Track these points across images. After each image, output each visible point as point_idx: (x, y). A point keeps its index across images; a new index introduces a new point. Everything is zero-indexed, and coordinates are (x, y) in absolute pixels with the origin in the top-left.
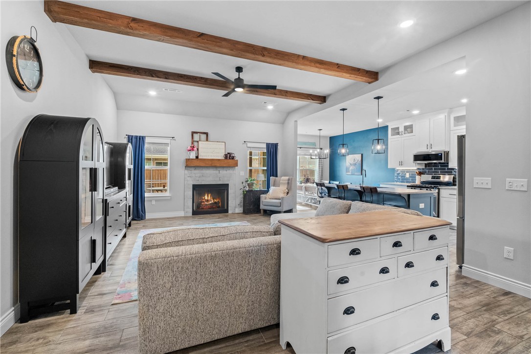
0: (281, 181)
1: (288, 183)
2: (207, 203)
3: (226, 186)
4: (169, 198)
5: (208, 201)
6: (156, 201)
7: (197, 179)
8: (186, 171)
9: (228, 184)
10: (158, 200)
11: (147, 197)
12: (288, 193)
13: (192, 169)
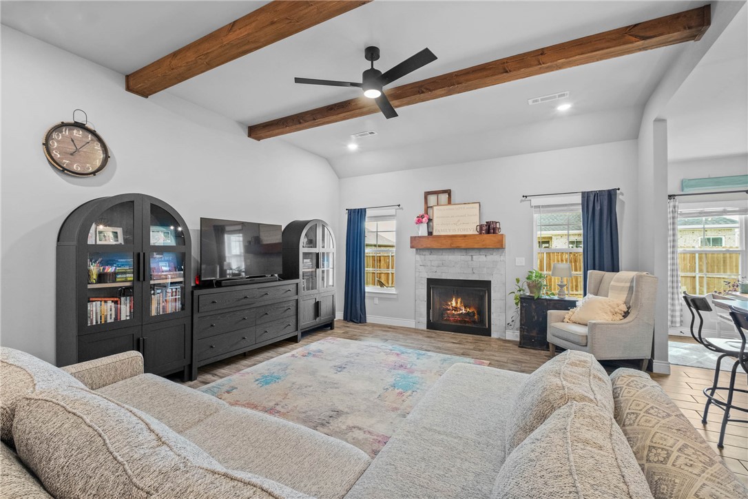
0: (612, 283)
1: (631, 288)
2: (456, 313)
3: (486, 285)
4: (395, 297)
5: (456, 309)
6: (380, 299)
7: (435, 269)
8: (418, 256)
9: (489, 282)
10: (382, 297)
11: (368, 292)
12: (626, 314)
13: (427, 253)
